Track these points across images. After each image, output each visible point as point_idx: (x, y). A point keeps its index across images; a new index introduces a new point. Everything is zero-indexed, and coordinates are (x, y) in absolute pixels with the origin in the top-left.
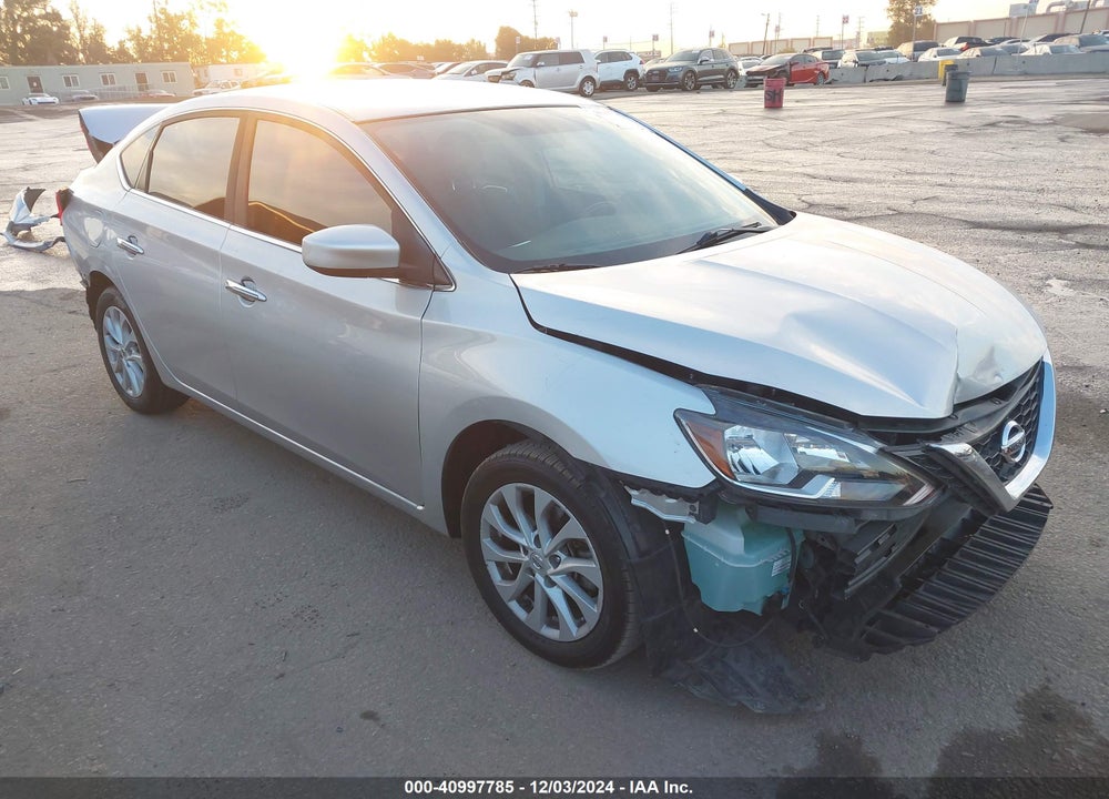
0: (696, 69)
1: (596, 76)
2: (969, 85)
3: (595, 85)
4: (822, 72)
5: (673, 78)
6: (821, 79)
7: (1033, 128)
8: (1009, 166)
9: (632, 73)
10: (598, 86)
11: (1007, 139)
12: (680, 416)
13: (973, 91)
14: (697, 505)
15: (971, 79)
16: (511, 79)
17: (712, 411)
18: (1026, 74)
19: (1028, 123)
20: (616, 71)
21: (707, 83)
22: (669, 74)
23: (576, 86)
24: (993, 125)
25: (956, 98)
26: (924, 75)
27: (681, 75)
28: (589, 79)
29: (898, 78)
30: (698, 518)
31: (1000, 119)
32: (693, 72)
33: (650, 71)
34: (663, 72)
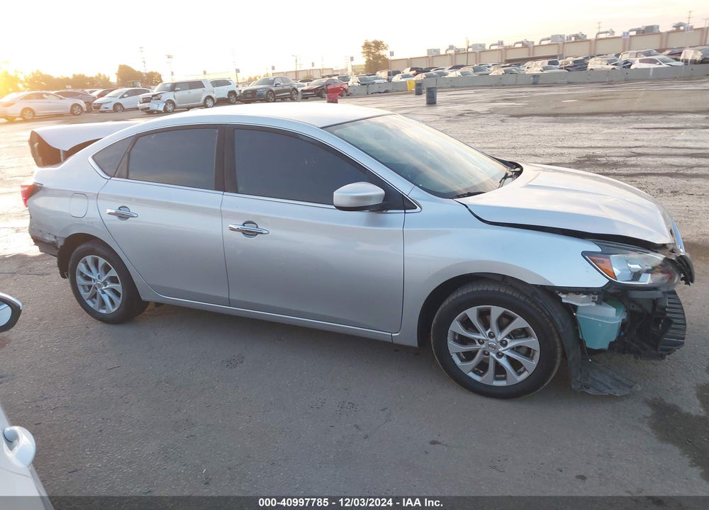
0: (274, 89)
1: (214, 96)
2: (437, 94)
3: (213, 101)
4: (344, 89)
5: (260, 95)
6: (345, 94)
7: (484, 116)
8: (487, 137)
9: (232, 93)
10: (215, 102)
11: (475, 122)
12: (584, 254)
13: (440, 97)
14: (597, 296)
15: (438, 90)
16: (159, 99)
17: (600, 250)
18: (453, 87)
19: (478, 113)
20: (222, 92)
21: (279, 98)
22: (257, 93)
23: (202, 102)
24: (461, 115)
25: (431, 102)
26: (399, 89)
27: (265, 93)
28: (209, 97)
29: (386, 92)
30: (597, 303)
31: (464, 112)
32: (271, 91)
33: (245, 91)
34: (254, 92)
